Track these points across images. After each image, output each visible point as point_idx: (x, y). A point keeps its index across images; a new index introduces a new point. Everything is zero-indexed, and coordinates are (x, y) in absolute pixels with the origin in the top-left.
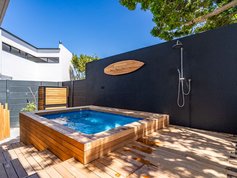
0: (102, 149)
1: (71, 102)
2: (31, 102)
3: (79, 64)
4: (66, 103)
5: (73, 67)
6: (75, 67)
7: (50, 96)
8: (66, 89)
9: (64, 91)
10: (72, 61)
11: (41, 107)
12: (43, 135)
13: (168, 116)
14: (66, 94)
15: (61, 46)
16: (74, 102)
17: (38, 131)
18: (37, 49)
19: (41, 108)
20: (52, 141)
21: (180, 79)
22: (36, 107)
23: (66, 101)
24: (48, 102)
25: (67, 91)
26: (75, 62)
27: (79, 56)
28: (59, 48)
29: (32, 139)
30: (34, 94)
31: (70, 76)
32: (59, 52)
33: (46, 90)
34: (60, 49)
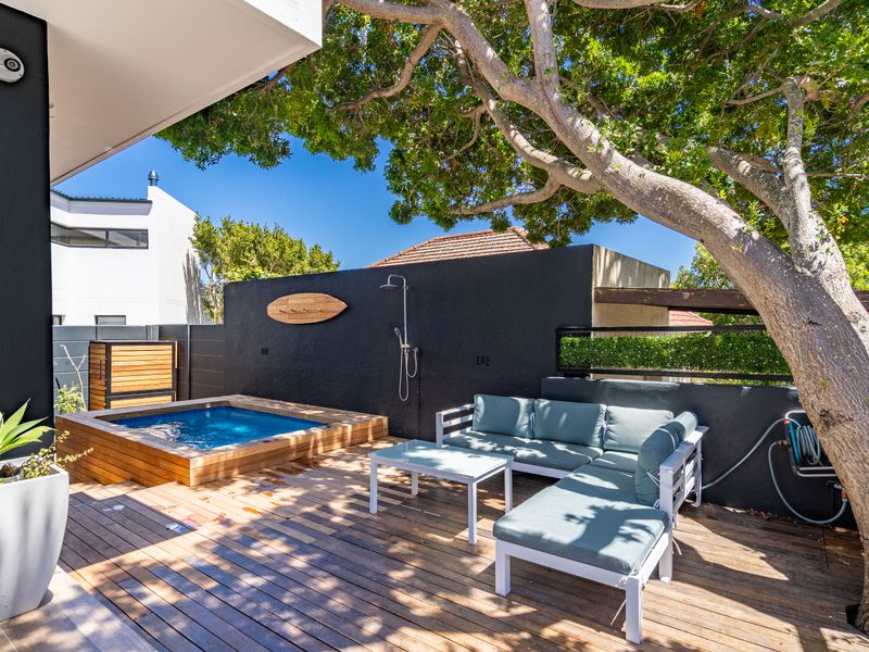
0: (222, 468)
1: (186, 383)
2: (69, 387)
3: (219, 250)
4: (170, 386)
5: (198, 259)
6: (204, 260)
7: (123, 369)
8: (170, 347)
9: (165, 354)
10: (195, 238)
11: (97, 398)
12: (122, 457)
13: (385, 420)
14: (171, 362)
15: (154, 192)
16: (193, 384)
17: (109, 451)
18: (71, 199)
19: (99, 403)
20: (140, 464)
21: (402, 346)
22: (82, 400)
23: (171, 381)
24: (119, 384)
25: (173, 354)
26: (205, 243)
27: (217, 224)
28: (149, 199)
29: (95, 469)
30: (77, 364)
31: (189, 289)
32: (147, 213)
33: (113, 353)
34: (150, 202)
